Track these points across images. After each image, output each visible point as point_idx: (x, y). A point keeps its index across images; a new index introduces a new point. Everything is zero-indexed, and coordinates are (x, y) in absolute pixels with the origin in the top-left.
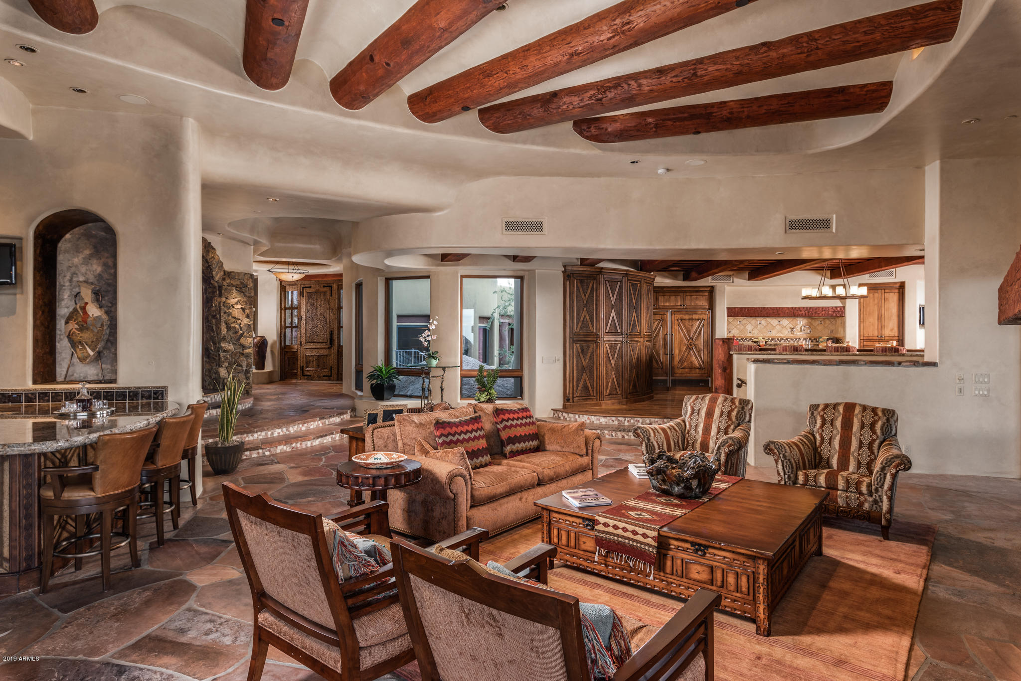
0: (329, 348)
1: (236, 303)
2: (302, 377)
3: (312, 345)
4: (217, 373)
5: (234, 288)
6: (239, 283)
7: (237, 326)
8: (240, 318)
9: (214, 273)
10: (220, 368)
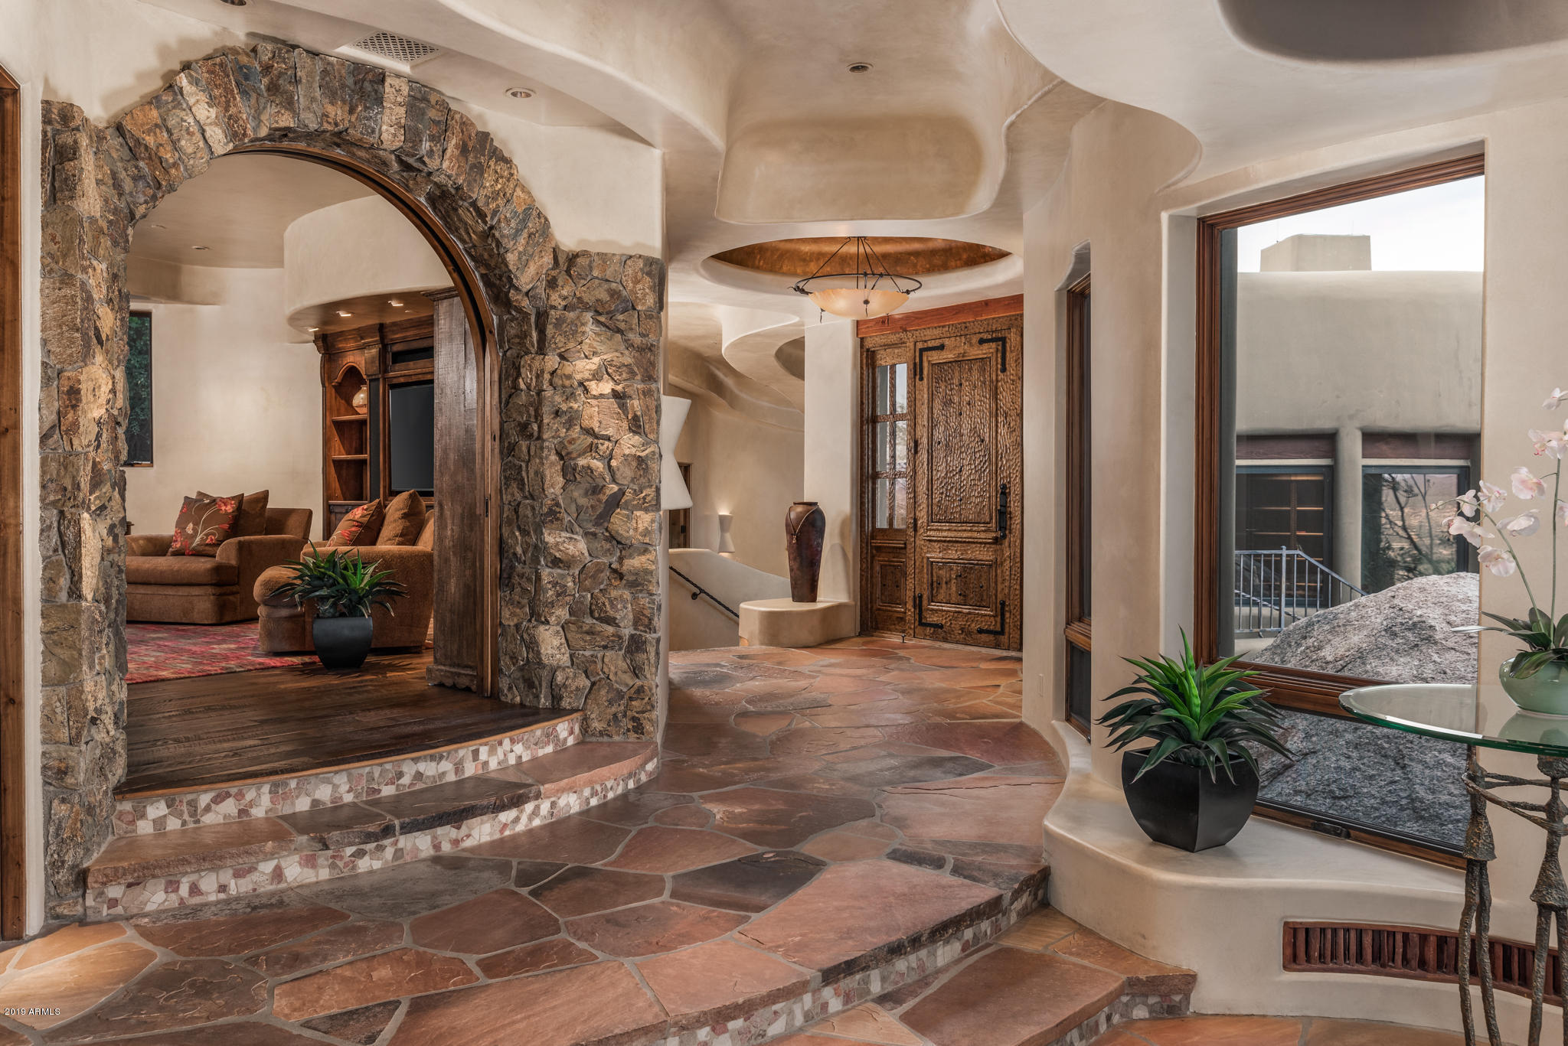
0: (996, 541)
1: (596, 376)
2: (919, 630)
3: (945, 532)
4: (532, 645)
5: (588, 316)
6: (605, 297)
7: (598, 465)
8: (610, 432)
9: (511, 258)
10: (542, 628)
